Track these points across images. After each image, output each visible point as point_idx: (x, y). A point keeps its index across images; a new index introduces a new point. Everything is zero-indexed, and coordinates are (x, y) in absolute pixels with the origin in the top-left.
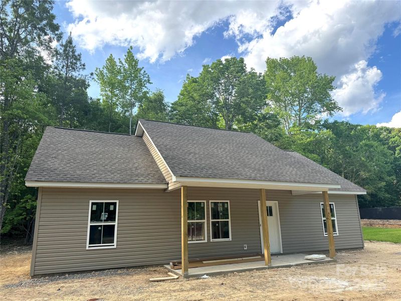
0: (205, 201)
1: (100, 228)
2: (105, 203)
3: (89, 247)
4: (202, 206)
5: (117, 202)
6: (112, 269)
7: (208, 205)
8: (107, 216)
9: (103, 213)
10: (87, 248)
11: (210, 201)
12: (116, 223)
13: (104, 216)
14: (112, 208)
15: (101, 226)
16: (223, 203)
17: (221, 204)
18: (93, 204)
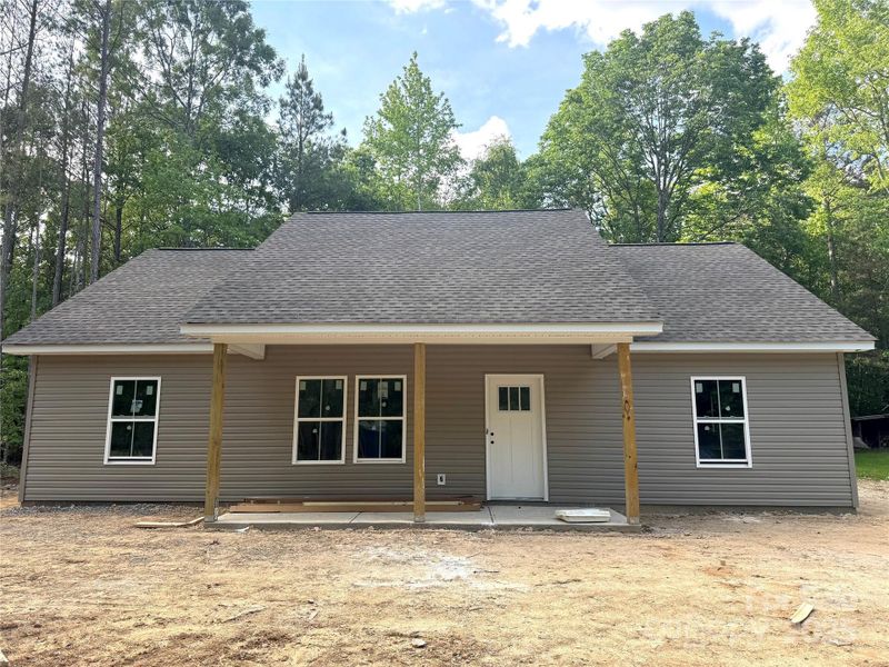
0: (345, 378)
1: (129, 428)
2: (139, 381)
3: (109, 460)
4: (338, 387)
5: (159, 379)
6: (148, 502)
7: (351, 386)
8: (140, 406)
9: (134, 401)
10: (106, 462)
11: (358, 377)
12: (156, 420)
13: (136, 406)
14: (149, 390)
15: (131, 423)
16: (391, 382)
17: (386, 384)
18: (117, 383)
